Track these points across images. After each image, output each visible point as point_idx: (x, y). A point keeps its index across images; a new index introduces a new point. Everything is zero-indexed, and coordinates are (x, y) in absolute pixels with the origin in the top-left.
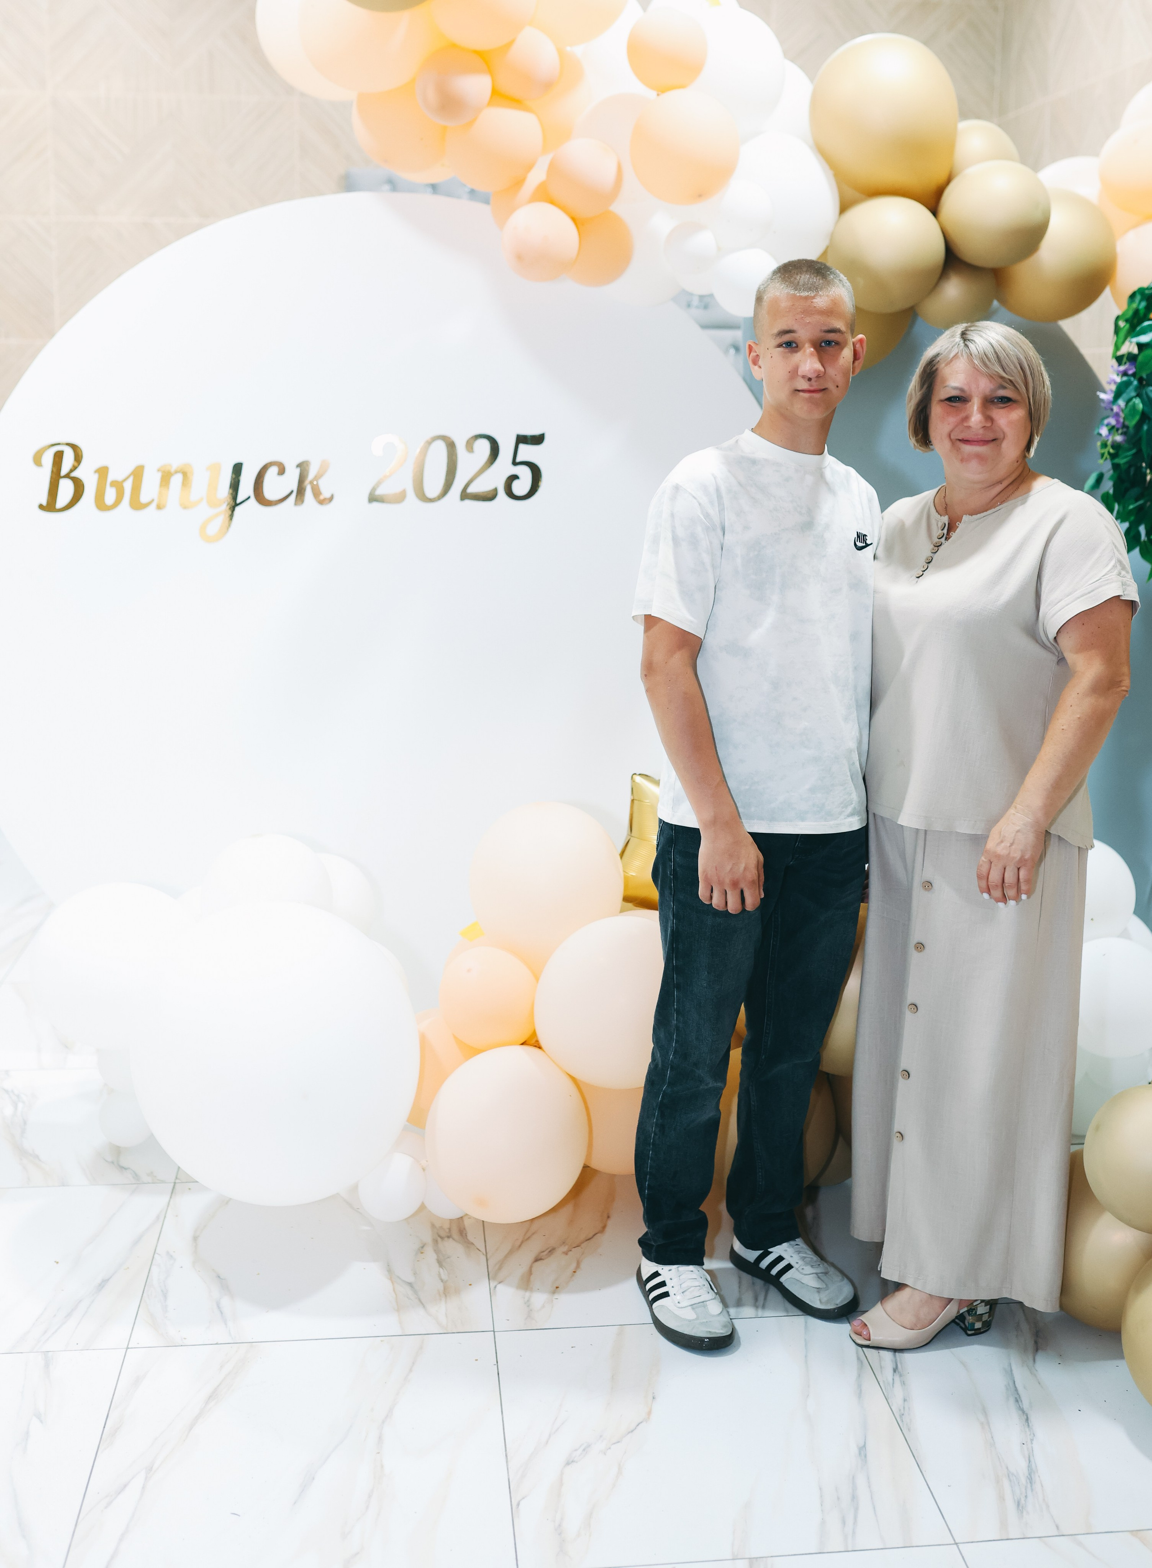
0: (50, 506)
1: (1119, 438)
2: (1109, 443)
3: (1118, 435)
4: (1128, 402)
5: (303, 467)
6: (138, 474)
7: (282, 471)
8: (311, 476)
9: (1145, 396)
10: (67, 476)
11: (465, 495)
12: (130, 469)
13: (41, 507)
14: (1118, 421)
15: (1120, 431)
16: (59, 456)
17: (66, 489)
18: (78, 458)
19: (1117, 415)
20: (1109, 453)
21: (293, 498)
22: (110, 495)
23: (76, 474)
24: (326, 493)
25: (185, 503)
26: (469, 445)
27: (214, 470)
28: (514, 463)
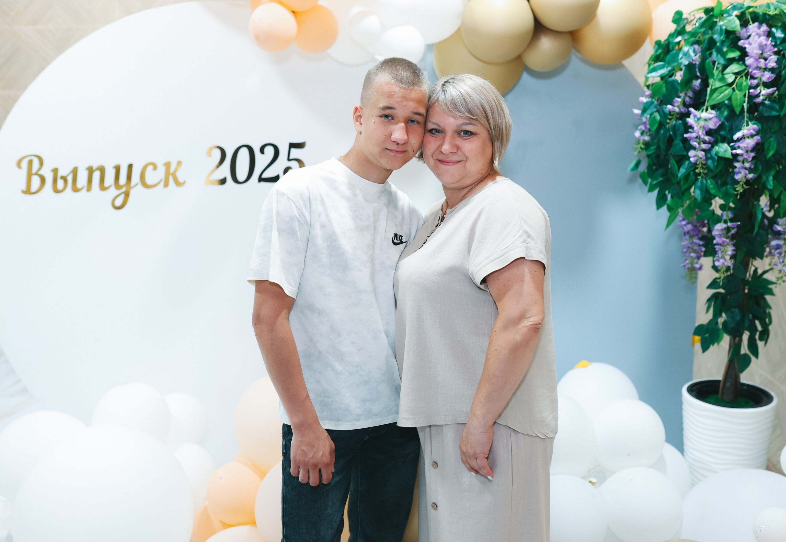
0: (28, 191)
1: (647, 138)
2: (641, 141)
3: (647, 136)
4: (651, 115)
5: (167, 165)
6: (75, 171)
7: (155, 168)
8: (172, 170)
9: (661, 111)
10: (36, 174)
11: (260, 179)
12: (70, 169)
13: (23, 192)
14: (646, 127)
15: (648, 134)
16: (30, 162)
17: (36, 182)
18: (41, 164)
19: (645, 123)
20: (641, 148)
21: (162, 184)
22: (60, 184)
23: (41, 172)
24: (181, 180)
25: (103, 187)
26: (262, 150)
27: (118, 169)
28: (289, 160)
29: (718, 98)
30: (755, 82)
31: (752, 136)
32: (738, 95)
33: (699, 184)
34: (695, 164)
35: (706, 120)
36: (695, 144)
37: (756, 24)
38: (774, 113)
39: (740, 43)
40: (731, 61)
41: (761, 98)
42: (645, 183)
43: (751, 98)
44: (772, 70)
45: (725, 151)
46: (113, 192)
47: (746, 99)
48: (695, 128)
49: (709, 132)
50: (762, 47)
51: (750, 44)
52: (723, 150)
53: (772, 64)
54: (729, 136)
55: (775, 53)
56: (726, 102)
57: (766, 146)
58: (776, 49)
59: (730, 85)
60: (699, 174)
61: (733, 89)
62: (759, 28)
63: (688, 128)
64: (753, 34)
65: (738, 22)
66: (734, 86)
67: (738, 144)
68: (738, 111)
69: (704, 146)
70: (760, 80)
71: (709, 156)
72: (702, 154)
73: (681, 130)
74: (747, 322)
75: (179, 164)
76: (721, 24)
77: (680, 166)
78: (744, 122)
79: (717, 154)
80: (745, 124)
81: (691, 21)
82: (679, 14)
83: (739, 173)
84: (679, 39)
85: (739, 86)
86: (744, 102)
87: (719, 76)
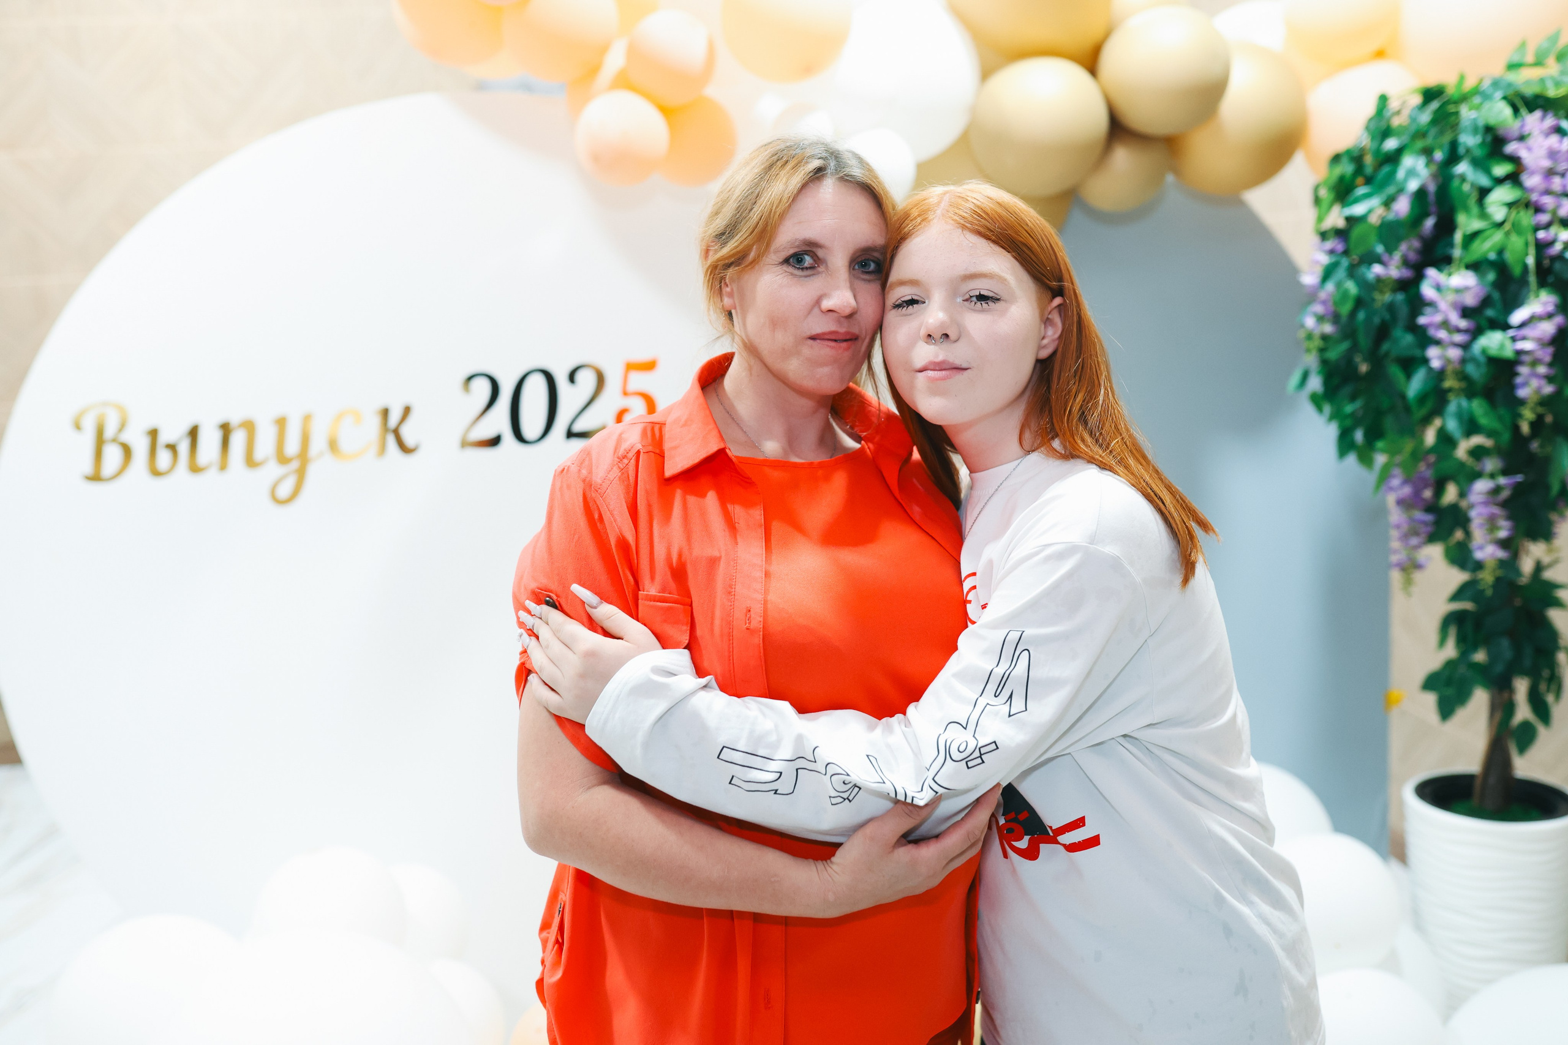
0: (95, 477)
1: (1328, 328)
2: (1317, 333)
3: (1329, 324)
4: (1339, 285)
5: (384, 413)
6: (193, 433)
7: (359, 419)
8: (393, 422)
9: (1359, 277)
10: (114, 440)
11: (570, 434)
12: (185, 427)
13: (86, 477)
14: (1327, 309)
15: (1330, 321)
16: (101, 420)
17: (112, 456)
18: (124, 420)
19: (1325, 302)
20: (1317, 347)
21: (375, 451)
22: (164, 458)
23: (126, 437)
24: (411, 442)
25: (251, 461)
26: (572, 378)
27: (281, 423)
28: (625, 393)
29: (1486, 247)
30: (1544, 218)
31: (1549, 316)
32: (1516, 243)
33: (1452, 407)
34: (1442, 371)
35: (1457, 291)
36: (1442, 334)
37: (1538, 114)
39: (1511, 148)
40: (1499, 181)
41: (1558, 248)
42: (1320, 409)
43: (1542, 247)
45: (1502, 346)
46: (272, 470)
47: (1532, 251)
48: (1443, 305)
49: (1466, 312)
50: (1553, 154)
51: (1529, 149)
52: (1493, 342)
54: (1501, 318)
56: (1492, 256)
59: (1500, 225)
60: (1450, 390)
61: (1507, 234)
62: (1543, 118)
63: (1418, 304)
64: (1536, 132)
65: (1508, 111)
66: (1507, 226)
67: (1525, 332)
68: (1517, 271)
69: (1459, 338)
70: (1554, 213)
71: (1468, 355)
72: (1454, 353)
73: (1403, 311)
74: (1527, 662)
75: (407, 411)
76: (1473, 115)
77: (1409, 376)
78: (1529, 291)
79: (1484, 351)
80: (1532, 296)
81: (1398, 113)
82: (1383, 100)
83: (1525, 384)
84: (1391, 144)
85: (1517, 228)
86: (1527, 254)
87: (1475, 210)
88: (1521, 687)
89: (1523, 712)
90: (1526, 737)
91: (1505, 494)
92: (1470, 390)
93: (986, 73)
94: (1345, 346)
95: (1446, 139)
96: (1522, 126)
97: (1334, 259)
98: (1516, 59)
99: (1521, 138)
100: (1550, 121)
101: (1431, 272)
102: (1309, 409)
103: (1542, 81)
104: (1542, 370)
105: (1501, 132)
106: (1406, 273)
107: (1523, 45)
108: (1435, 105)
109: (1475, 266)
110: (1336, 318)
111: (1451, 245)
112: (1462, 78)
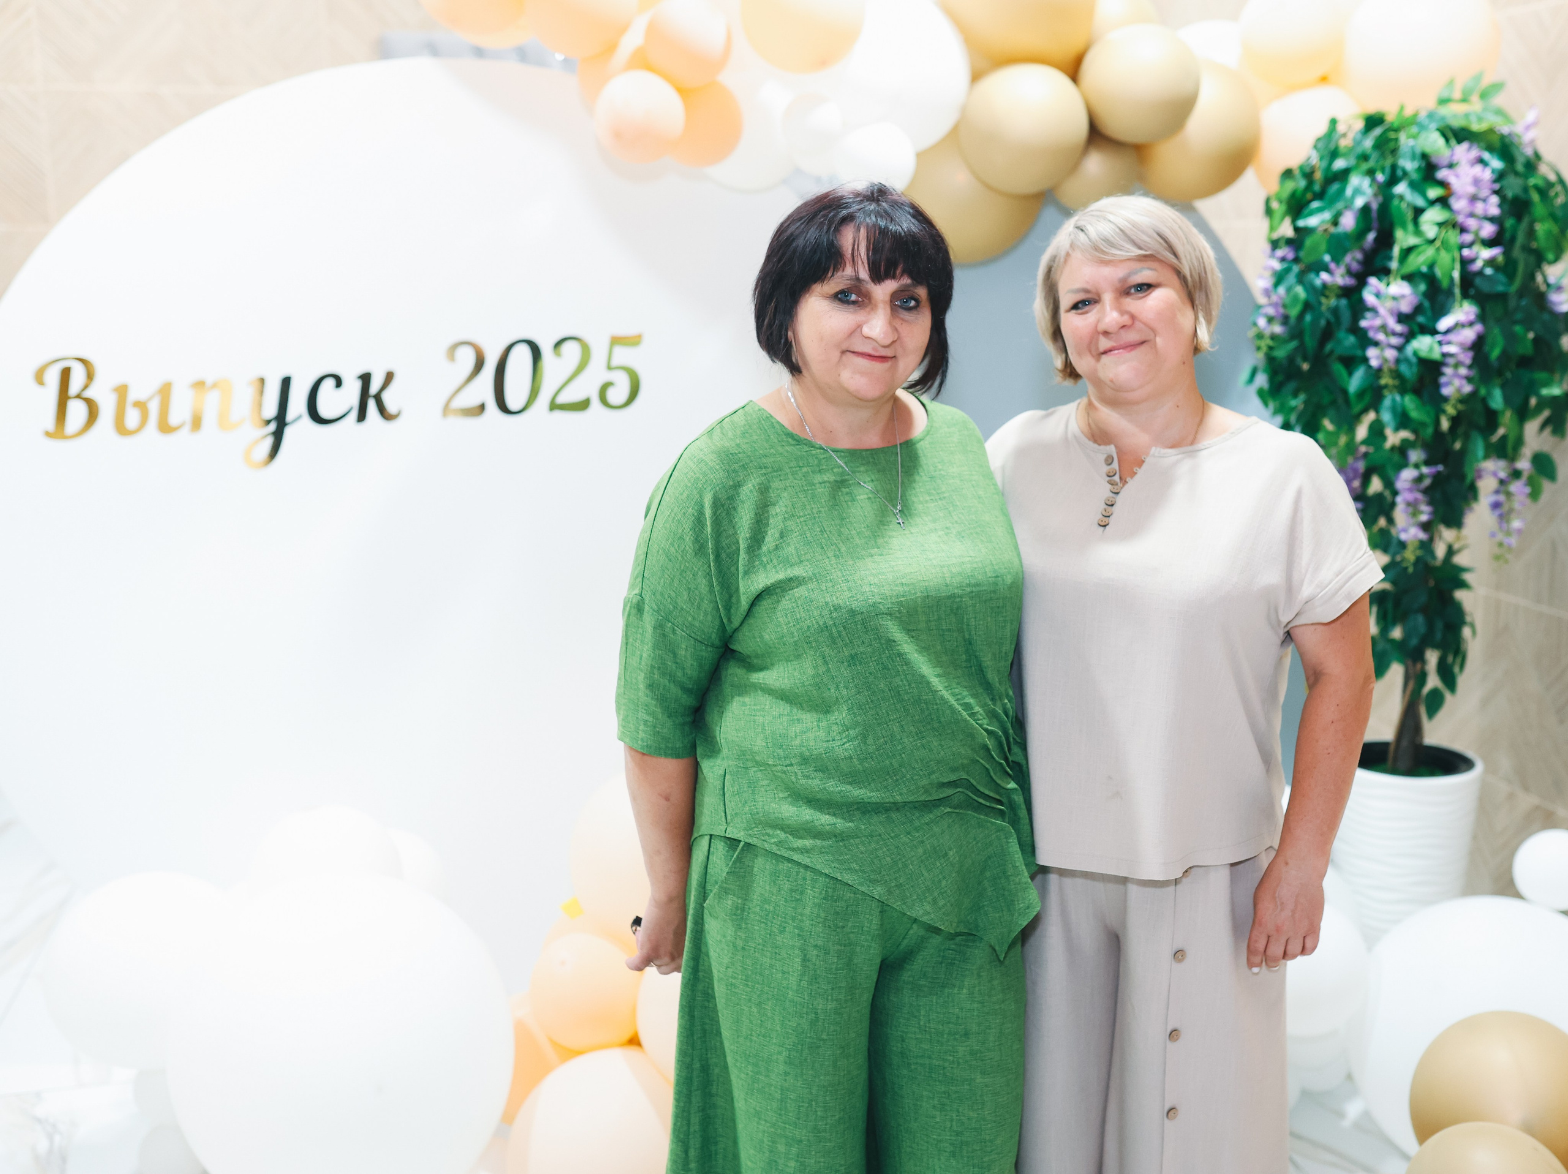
0: (58, 432)
1: (1278, 329)
2: (1268, 332)
3: (1278, 326)
4: (1289, 290)
5: (365, 379)
6: (165, 392)
7: (339, 382)
8: (375, 387)
9: (1308, 283)
10: (78, 396)
11: (554, 406)
12: (155, 385)
13: (48, 434)
14: (1277, 311)
15: (1280, 322)
16: (66, 374)
18: (90, 376)
19: (1276, 304)
20: (1266, 345)
21: (354, 414)
22: (132, 417)
23: (89, 394)
24: (391, 406)
25: (224, 423)
26: (557, 350)
27: (258, 385)
28: (610, 368)
29: (1418, 262)
30: (1468, 238)
31: (1471, 324)
32: (1445, 258)
33: (1387, 402)
34: (1379, 370)
35: (1394, 298)
36: (1381, 337)
37: (1465, 145)
38: (1500, 288)
39: (1441, 174)
40: (1432, 203)
41: (1479, 264)
42: (1265, 403)
43: (1465, 262)
44: (1492, 220)
45: (1431, 349)
46: (246, 433)
47: (1458, 266)
48: (1382, 311)
49: (1402, 318)
50: (1476, 182)
51: (1457, 176)
52: (1423, 345)
53: (1494, 211)
54: (1430, 324)
55: (1496, 192)
56: (1424, 269)
57: (1489, 340)
58: (1497, 186)
59: (1432, 242)
60: (1386, 386)
61: (1438, 249)
62: (1469, 149)
63: (1359, 308)
64: (1463, 161)
65: (1441, 141)
66: (1438, 243)
67: (1451, 337)
68: (1445, 284)
69: (1395, 341)
70: (1477, 234)
71: (1402, 357)
72: (1391, 354)
73: (1346, 316)
74: (1439, 635)
75: (389, 377)
76: (1411, 142)
77: (1350, 374)
78: (1454, 302)
79: (1415, 353)
80: (1457, 304)
81: (1344, 135)
82: (1333, 122)
83: (1447, 384)
84: (1339, 164)
85: (1445, 245)
86: (1453, 269)
87: (1410, 227)
88: (1432, 658)
89: (1433, 681)
90: (1435, 702)
91: (1427, 482)
92: (1403, 387)
93: (976, 76)
94: (1293, 344)
95: (1388, 163)
96: (1452, 155)
97: (1285, 265)
98: (1445, 95)
99: (1451, 166)
100: (1475, 153)
101: (1373, 281)
102: (1256, 402)
103: (1467, 116)
104: (1463, 371)
105: (1434, 160)
106: (1349, 281)
107: (1451, 83)
108: (1378, 131)
109: (1409, 278)
110: (1285, 320)
111: (1390, 258)
112: (1402, 108)
